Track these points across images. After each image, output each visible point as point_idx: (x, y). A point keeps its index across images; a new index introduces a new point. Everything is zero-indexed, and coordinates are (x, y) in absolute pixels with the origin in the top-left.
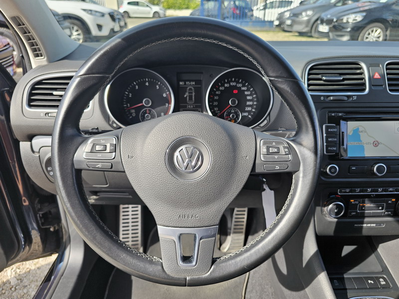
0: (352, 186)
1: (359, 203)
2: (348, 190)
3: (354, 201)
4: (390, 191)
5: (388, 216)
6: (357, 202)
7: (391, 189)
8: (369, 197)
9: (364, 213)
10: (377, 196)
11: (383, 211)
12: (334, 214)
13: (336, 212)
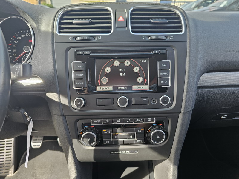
0: (103, 117)
1: (112, 132)
2: (99, 121)
3: (106, 131)
4: (139, 121)
5: (140, 143)
6: (109, 132)
7: (138, 120)
8: (119, 126)
9: (117, 141)
10: (127, 126)
11: (135, 139)
12: (88, 142)
13: (89, 141)
